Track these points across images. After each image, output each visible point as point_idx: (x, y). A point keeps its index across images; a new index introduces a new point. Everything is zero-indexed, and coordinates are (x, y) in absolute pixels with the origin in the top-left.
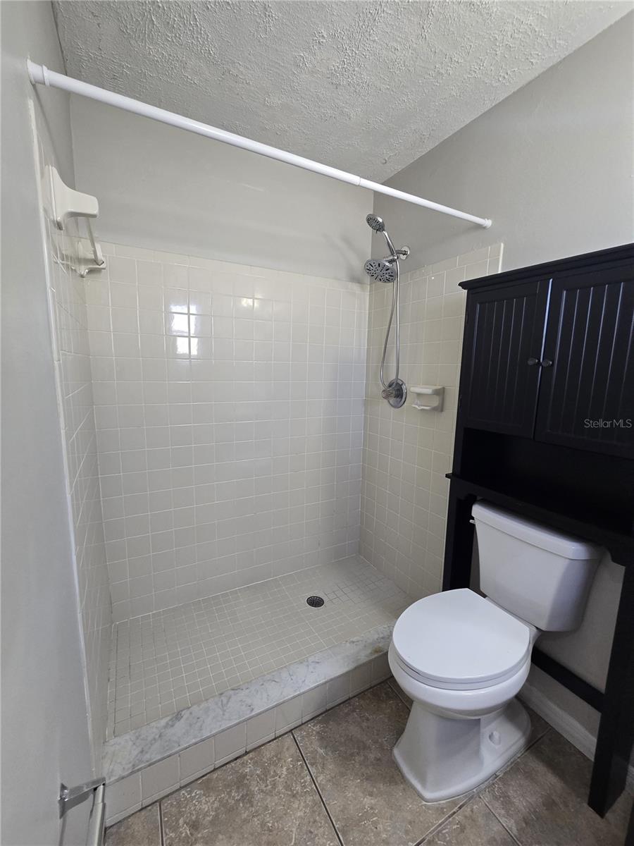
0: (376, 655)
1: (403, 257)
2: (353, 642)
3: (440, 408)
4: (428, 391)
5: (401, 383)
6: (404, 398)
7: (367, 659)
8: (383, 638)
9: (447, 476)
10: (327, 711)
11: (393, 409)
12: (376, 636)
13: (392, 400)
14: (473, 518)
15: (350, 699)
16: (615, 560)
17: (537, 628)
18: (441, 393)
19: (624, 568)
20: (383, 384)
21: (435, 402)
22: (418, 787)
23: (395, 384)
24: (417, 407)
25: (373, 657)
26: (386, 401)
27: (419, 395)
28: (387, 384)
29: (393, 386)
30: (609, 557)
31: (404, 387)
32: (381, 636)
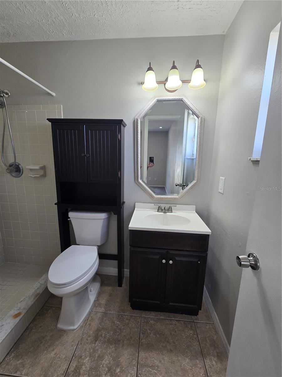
0: (37, 297)
1: (7, 96)
2: (22, 301)
3: (44, 175)
4: (37, 167)
5: (18, 164)
6: (21, 171)
7: (33, 302)
8: (38, 289)
9: (55, 204)
10: (15, 343)
11: (14, 178)
12: (34, 290)
13: (14, 174)
14: (69, 218)
15: (27, 327)
16: (114, 214)
17: (98, 246)
18: (43, 168)
19: (117, 215)
20: (5, 165)
21: (42, 173)
22: (72, 328)
23: (14, 165)
24: (32, 176)
25: (36, 299)
26: (9, 174)
27: (31, 170)
28: (8, 165)
29: (14, 166)
30: (113, 213)
31: (20, 166)
32: (36, 288)
